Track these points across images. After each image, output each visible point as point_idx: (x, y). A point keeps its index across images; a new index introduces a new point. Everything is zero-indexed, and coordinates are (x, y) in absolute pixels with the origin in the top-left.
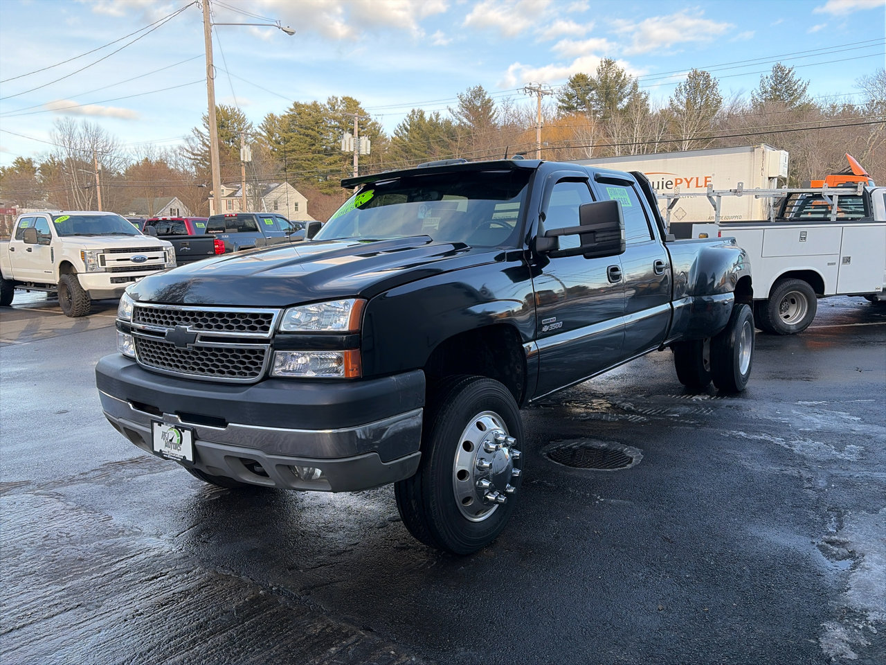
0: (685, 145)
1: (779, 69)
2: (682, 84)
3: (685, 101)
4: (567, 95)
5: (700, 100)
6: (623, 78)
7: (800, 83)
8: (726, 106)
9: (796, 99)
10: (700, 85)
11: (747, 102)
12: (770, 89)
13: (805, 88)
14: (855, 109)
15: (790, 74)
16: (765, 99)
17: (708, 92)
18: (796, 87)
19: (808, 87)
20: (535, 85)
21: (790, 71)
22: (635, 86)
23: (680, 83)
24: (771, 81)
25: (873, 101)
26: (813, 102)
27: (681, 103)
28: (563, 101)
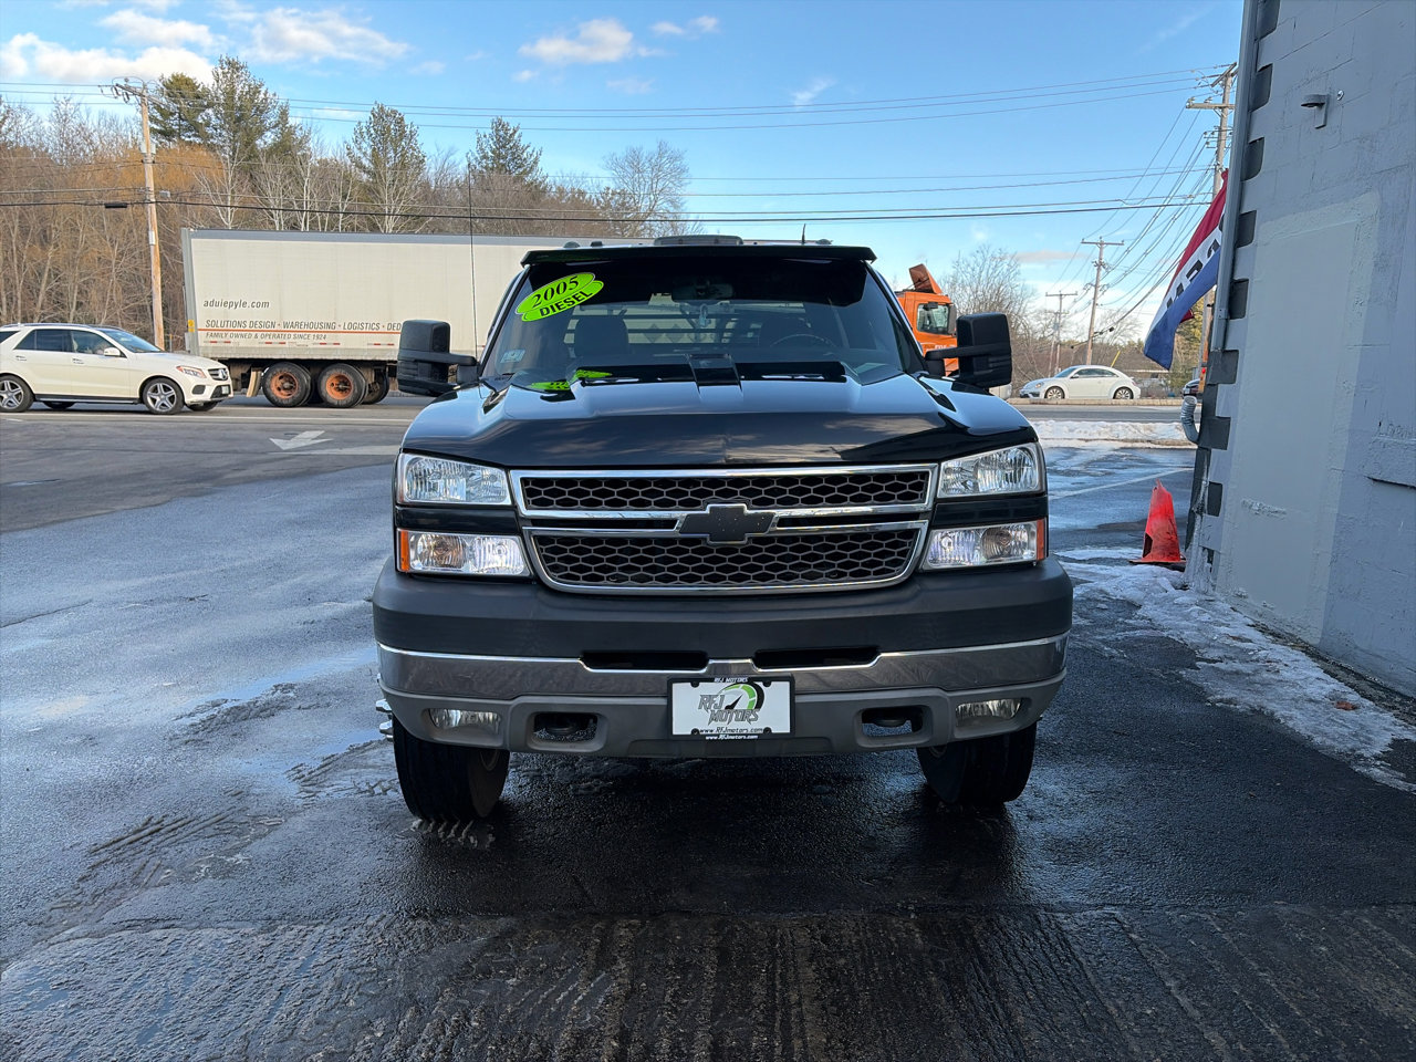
0: (390, 223)
1: (499, 126)
2: (364, 124)
3: (369, 151)
4: (158, 108)
5: (392, 154)
6: (262, 96)
7: (529, 150)
8: (431, 170)
9: (526, 173)
10: (388, 130)
11: (461, 170)
12: (490, 154)
13: (536, 158)
14: (587, 196)
15: (516, 135)
16: (486, 168)
17: (403, 143)
18: (525, 154)
19: (541, 158)
20: (137, 85)
21: (515, 132)
22: (284, 114)
23: (360, 123)
24: (491, 142)
25: (608, 189)
26: (547, 180)
27: (365, 154)
28: (152, 119)
